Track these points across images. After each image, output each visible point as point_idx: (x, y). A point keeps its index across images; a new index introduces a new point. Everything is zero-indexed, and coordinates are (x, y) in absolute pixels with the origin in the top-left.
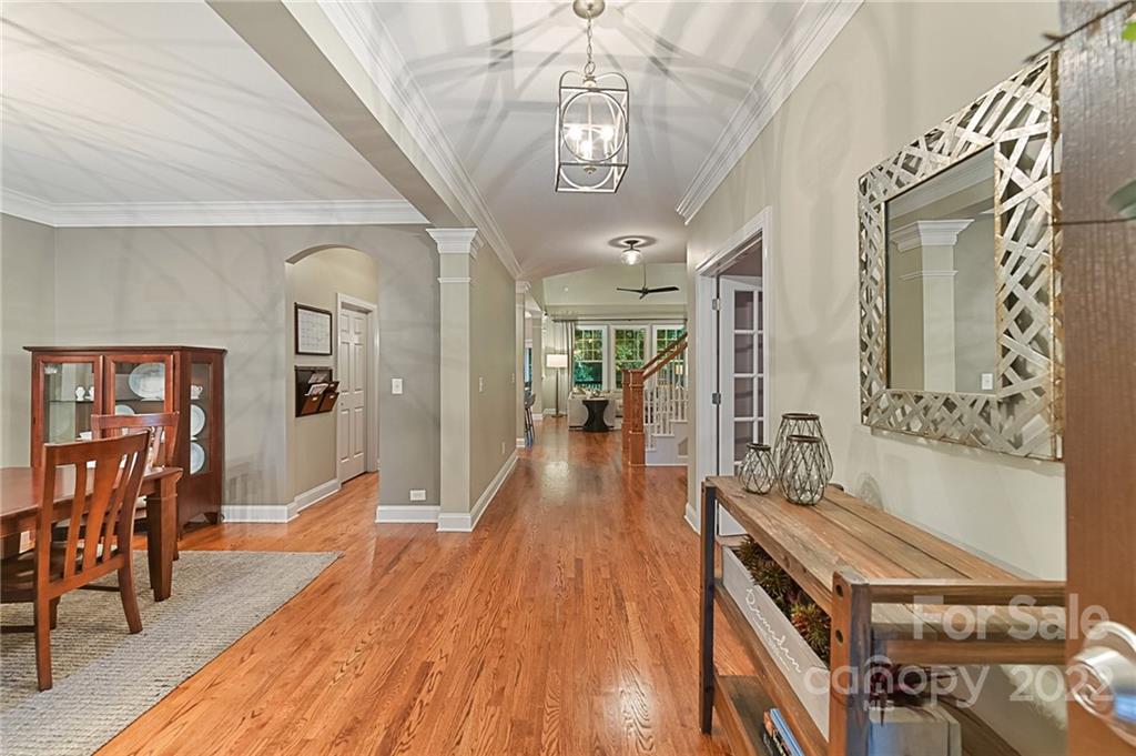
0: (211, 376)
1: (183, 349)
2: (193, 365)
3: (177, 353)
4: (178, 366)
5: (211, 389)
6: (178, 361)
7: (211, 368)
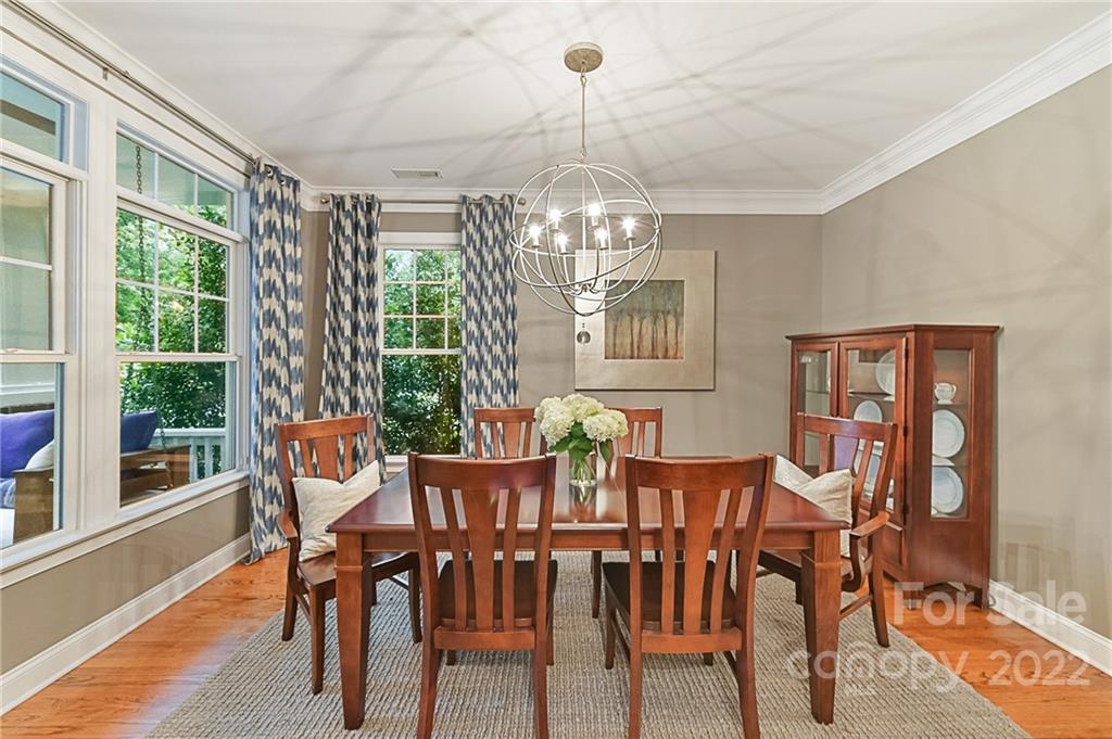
0: (971, 369)
1: (917, 329)
2: (936, 352)
3: (911, 335)
4: (912, 354)
5: (971, 390)
6: (912, 347)
7: (971, 356)
